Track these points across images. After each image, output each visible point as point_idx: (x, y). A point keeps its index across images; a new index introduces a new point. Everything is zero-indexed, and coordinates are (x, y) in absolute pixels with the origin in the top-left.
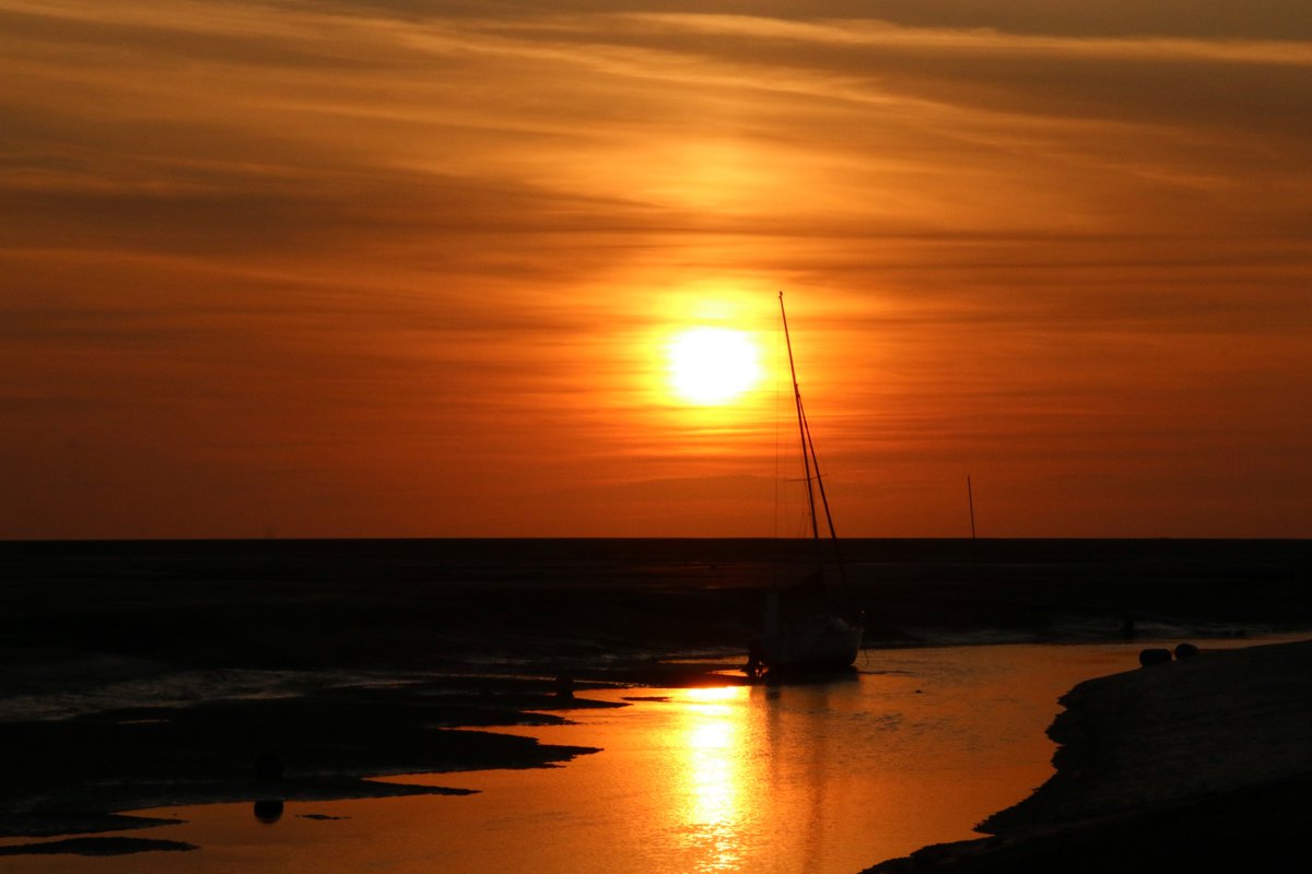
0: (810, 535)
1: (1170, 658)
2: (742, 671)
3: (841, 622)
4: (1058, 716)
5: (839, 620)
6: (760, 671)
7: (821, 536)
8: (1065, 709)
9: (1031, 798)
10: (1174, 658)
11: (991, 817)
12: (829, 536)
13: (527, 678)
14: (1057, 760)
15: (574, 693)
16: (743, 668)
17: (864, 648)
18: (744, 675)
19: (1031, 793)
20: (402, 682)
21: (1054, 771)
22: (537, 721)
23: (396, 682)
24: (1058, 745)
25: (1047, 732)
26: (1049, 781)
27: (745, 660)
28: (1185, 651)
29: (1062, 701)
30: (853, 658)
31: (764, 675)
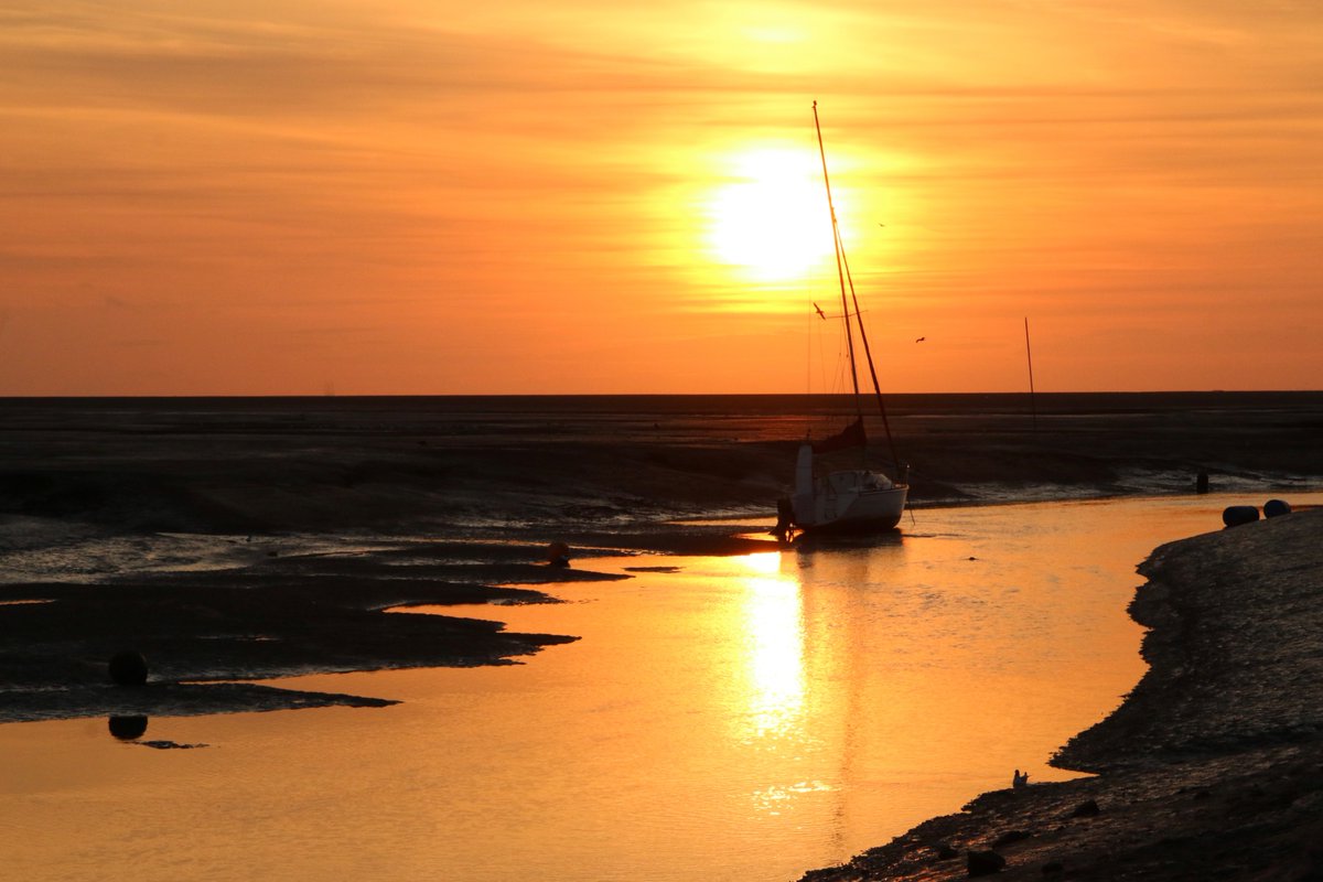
0: (849, 390)
1: (1258, 517)
2: (772, 534)
3: (884, 478)
4: (1139, 589)
5: (882, 476)
6: (791, 534)
7: (862, 391)
8: (1146, 580)
9: (1122, 708)
10: (1262, 516)
11: (1072, 741)
12: (873, 391)
13: (522, 544)
14: (1147, 651)
15: (570, 562)
16: (773, 531)
17: (909, 507)
18: (773, 538)
19: (1121, 702)
20: (374, 549)
21: (1145, 668)
22: (513, 598)
23: (367, 549)
24: (1147, 629)
25: (1129, 611)
26: (1141, 682)
27: (774, 522)
28: (1275, 509)
29: (1141, 569)
30: (897, 518)
31: (796, 539)
